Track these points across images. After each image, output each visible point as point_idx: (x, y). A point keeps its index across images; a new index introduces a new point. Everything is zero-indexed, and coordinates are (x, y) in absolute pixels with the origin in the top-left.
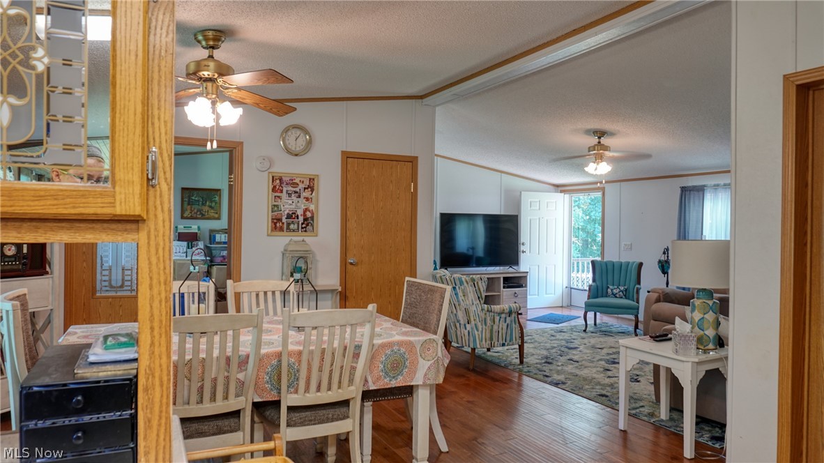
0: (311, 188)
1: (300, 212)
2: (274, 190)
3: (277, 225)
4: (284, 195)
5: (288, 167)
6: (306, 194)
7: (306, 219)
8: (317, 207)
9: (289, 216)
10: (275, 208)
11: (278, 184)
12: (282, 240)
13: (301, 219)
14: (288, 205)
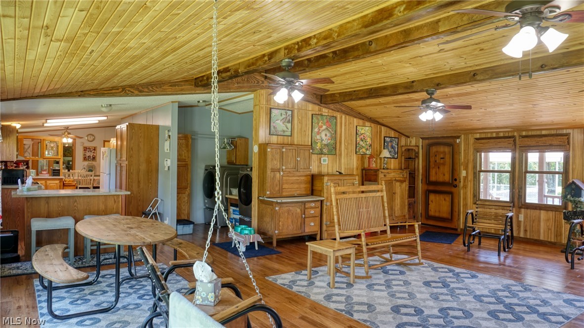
0: (95, 150)
1: (91, 156)
2: (84, 150)
3: (85, 159)
4: (87, 151)
5: (88, 144)
6: (93, 151)
7: (93, 158)
8: (96, 154)
9: (88, 157)
10: (84, 155)
11: (85, 149)
12: (86, 163)
13: (92, 158)
14: (88, 154)
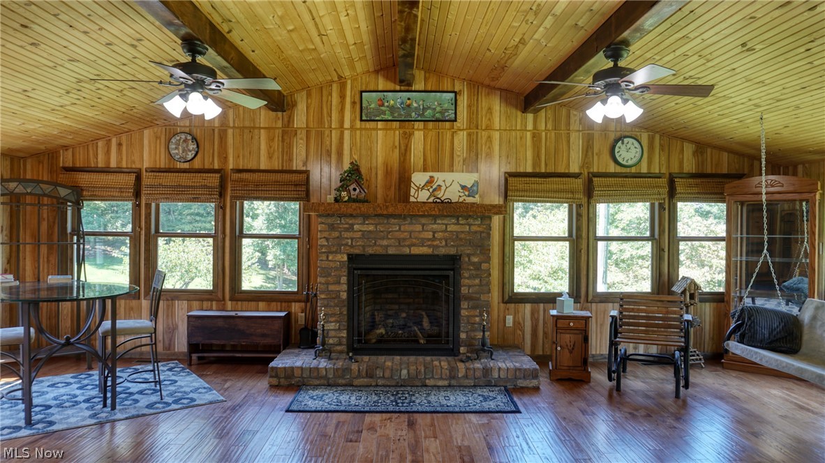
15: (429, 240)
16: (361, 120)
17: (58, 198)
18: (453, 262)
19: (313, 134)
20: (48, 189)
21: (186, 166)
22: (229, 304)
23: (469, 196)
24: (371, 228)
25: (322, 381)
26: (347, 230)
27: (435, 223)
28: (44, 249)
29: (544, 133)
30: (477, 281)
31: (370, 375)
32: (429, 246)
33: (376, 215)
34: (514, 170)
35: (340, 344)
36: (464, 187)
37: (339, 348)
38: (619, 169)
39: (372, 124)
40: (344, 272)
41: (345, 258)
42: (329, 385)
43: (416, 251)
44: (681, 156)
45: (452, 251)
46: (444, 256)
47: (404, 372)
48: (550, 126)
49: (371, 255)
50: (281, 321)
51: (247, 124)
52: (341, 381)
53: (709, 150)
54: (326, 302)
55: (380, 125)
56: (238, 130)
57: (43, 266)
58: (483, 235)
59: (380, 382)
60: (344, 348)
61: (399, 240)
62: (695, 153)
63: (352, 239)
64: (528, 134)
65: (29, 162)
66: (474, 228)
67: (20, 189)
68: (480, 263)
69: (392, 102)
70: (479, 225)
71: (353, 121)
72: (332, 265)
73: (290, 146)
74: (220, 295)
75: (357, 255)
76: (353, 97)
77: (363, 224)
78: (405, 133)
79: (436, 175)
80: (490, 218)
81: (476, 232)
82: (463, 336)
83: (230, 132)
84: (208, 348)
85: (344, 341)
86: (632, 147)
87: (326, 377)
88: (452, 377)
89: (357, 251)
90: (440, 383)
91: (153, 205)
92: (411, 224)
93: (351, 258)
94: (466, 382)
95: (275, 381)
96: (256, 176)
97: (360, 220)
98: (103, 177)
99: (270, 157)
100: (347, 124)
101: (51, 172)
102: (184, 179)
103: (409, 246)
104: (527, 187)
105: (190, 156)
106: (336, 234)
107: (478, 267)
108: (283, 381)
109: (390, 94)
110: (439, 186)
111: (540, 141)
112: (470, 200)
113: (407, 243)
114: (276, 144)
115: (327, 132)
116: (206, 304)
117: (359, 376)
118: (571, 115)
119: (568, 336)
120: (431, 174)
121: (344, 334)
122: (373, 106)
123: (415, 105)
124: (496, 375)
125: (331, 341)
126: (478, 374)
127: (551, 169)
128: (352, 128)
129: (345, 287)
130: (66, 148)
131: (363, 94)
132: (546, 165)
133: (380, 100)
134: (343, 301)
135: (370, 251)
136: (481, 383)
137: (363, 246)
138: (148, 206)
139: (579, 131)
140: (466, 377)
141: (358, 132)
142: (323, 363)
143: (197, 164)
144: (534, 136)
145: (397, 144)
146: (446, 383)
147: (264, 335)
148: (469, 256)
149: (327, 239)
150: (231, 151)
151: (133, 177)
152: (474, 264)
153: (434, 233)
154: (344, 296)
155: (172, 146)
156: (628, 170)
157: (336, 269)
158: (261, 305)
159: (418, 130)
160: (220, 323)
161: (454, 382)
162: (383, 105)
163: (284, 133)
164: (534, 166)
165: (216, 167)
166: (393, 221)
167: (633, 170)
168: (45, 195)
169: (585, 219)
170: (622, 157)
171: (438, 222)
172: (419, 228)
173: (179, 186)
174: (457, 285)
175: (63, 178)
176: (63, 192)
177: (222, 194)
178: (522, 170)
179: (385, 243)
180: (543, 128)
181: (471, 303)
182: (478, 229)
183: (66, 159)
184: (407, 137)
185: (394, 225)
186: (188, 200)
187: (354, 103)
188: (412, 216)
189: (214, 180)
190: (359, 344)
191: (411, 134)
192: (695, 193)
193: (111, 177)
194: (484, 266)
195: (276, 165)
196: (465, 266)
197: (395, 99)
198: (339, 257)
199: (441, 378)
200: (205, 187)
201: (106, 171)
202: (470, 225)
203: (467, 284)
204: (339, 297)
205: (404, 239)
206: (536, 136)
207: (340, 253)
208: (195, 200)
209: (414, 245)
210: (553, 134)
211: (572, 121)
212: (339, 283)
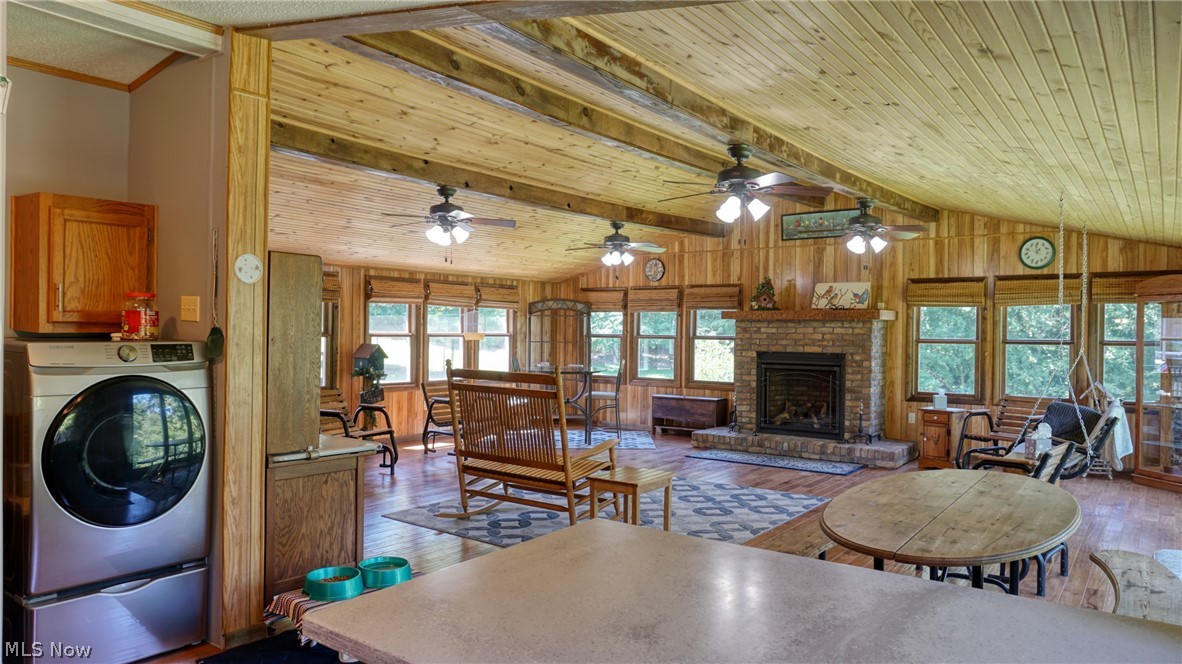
15: (819, 340)
16: (783, 240)
17: (576, 311)
18: (839, 359)
19: (745, 254)
20: (570, 304)
21: (656, 284)
22: (685, 390)
23: (859, 303)
24: (774, 330)
25: (727, 447)
26: (756, 332)
27: (824, 327)
28: (570, 347)
29: (946, 241)
30: (859, 377)
31: (760, 445)
32: (819, 346)
33: (778, 320)
34: (917, 277)
35: (751, 423)
36: (856, 295)
37: (750, 426)
38: (1029, 272)
39: (792, 242)
40: (754, 365)
41: (755, 354)
42: (732, 450)
43: (808, 349)
44: (1104, 254)
45: (838, 350)
46: (831, 354)
47: (785, 445)
48: (953, 233)
49: (774, 353)
50: (715, 404)
51: (698, 249)
52: (740, 448)
53: (1142, 247)
54: (740, 389)
55: (798, 242)
56: (691, 254)
57: (569, 358)
58: (865, 337)
59: (768, 451)
60: (753, 426)
61: (795, 340)
62: (1122, 250)
63: (760, 339)
64: (931, 241)
65: (562, 285)
66: (857, 331)
67: (555, 306)
68: (862, 361)
69: (807, 222)
70: (861, 329)
71: (776, 242)
72: (745, 360)
73: (729, 265)
74: (678, 382)
75: (764, 353)
76: (776, 220)
77: (768, 327)
78: (818, 248)
79: (834, 285)
80: (871, 322)
81: (858, 334)
82: (847, 423)
83: (686, 256)
84: (670, 422)
85: (754, 421)
86: (1043, 248)
87: (729, 444)
88: (823, 453)
89: (763, 349)
90: (813, 456)
91: (636, 314)
92: (804, 327)
93: (760, 354)
94: (833, 458)
95: (695, 443)
96: (702, 290)
97: (765, 324)
98: (604, 294)
99: (714, 274)
100: (771, 245)
101: (575, 292)
102: (654, 294)
103: (803, 346)
104: (926, 292)
105: (659, 277)
106: (748, 335)
107: (859, 364)
108: (701, 445)
109: (805, 216)
110: (836, 294)
111: (943, 248)
112: (860, 306)
113: (801, 343)
114: (719, 264)
115: (756, 252)
116: (669, 390)
117: (753, 445)
118: (976, 221)
119: (933, 428)
120: (830, 284)
121: (754, 415)
122: (791, 227)
123: (826, 223)
124: (858, 454)
125: (744, 420)
126: (844, 452)
127: (954, 274)
128: (775, 246)
129: (755, 378)
130: (583, 275)
131: (784, 218)
132: (949, 270)
133: (797, 221)
134: (753, 389)
135: (773, 349)
136: (846, 460)
137: (768, 345)
138: (632, 315)
139: (984, 235)
140: (833, 453)
141: (780, 250)
142: (733, 434)
143: (664, 282)
144: (936, 243)
145: (812, 258)
146: (818, 457)
147: (702, 415)
148: (852, 354)
149: (741, 340)
150: (686, 271)
151: (622, 294)
152: (856, 362)
153: (823, 335)
154: (754, 384)
155: (647, 270)
156: (1039, 272)
157: (748, 363)
158: (707, 392)
159: (830, 245)
160: (674, 403)
161: (824, 457)
162: (799, 226)
163: (724, 254)
164: (937, 273)
165: (677, 284)
166: (790, 324)
167: (1045, 271)
168: (569, 309)
169: (989, 323)
170: (1031, 258)
171: (827, 325)
172: (811, 330)
173: (651, 300)
174: (842, 379)
175: (581, 296)
176: (580, 306)
177: (680, 305)
178: (925, 276)
179: (784, 342)
180: (946, 235)
181: (854, 395)
182: (860, 332)
183: (583, 283)
184: (820, 252)
185: (791, 328)
186: (658, 310)
187: (777, 226)
188: (805, 321)
189: (674, 294)
190: (765, 424)
191: (824, 249)
192: (1116, 294)
193: (609, 294)
194: (865, 364)
195: (719, 281)
196: (848, 363)
197: (810, 220)
198: (750, 354)
199: (814, 453)
200: (668, 300)
201: (606, 290)
202: (853, 328)
203: (851, 379)
204: (749, 385)
205: (799, 340)
206: (939, 244)
207: (751, 350)
208: (662, 310)
209: (807, 345)
210: (956, 240)
211: (976, 225)
212: (749, 374)
